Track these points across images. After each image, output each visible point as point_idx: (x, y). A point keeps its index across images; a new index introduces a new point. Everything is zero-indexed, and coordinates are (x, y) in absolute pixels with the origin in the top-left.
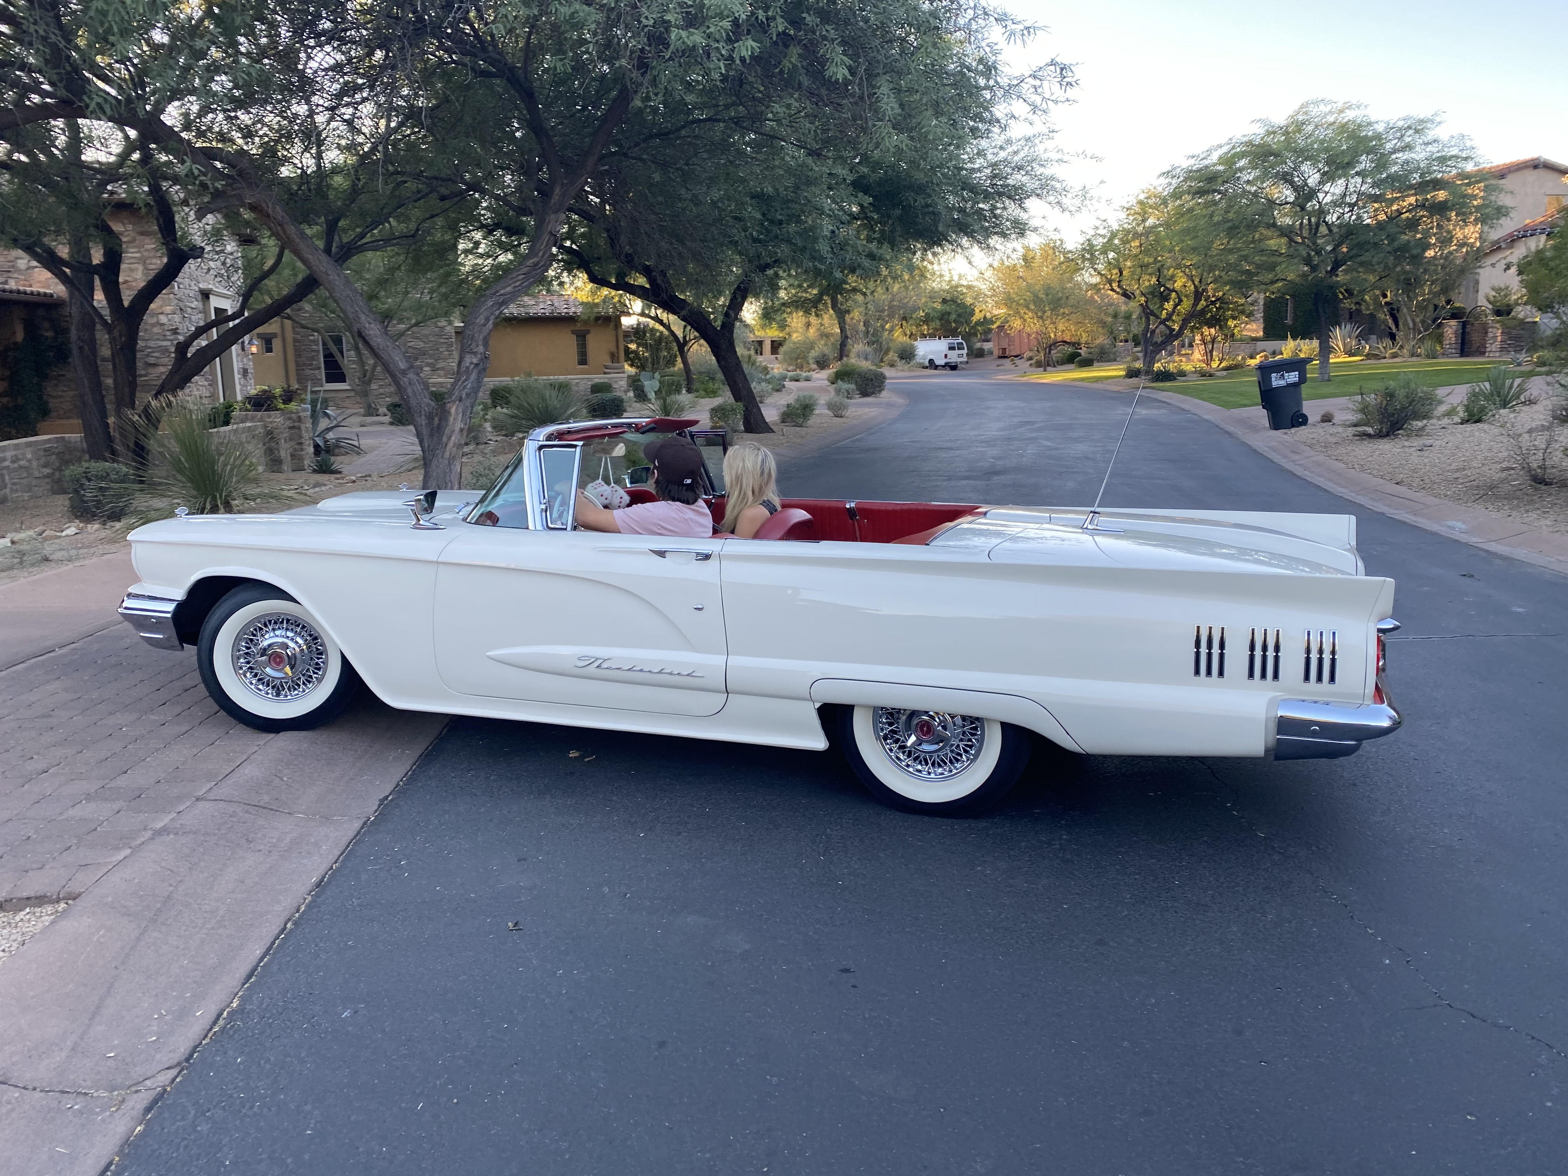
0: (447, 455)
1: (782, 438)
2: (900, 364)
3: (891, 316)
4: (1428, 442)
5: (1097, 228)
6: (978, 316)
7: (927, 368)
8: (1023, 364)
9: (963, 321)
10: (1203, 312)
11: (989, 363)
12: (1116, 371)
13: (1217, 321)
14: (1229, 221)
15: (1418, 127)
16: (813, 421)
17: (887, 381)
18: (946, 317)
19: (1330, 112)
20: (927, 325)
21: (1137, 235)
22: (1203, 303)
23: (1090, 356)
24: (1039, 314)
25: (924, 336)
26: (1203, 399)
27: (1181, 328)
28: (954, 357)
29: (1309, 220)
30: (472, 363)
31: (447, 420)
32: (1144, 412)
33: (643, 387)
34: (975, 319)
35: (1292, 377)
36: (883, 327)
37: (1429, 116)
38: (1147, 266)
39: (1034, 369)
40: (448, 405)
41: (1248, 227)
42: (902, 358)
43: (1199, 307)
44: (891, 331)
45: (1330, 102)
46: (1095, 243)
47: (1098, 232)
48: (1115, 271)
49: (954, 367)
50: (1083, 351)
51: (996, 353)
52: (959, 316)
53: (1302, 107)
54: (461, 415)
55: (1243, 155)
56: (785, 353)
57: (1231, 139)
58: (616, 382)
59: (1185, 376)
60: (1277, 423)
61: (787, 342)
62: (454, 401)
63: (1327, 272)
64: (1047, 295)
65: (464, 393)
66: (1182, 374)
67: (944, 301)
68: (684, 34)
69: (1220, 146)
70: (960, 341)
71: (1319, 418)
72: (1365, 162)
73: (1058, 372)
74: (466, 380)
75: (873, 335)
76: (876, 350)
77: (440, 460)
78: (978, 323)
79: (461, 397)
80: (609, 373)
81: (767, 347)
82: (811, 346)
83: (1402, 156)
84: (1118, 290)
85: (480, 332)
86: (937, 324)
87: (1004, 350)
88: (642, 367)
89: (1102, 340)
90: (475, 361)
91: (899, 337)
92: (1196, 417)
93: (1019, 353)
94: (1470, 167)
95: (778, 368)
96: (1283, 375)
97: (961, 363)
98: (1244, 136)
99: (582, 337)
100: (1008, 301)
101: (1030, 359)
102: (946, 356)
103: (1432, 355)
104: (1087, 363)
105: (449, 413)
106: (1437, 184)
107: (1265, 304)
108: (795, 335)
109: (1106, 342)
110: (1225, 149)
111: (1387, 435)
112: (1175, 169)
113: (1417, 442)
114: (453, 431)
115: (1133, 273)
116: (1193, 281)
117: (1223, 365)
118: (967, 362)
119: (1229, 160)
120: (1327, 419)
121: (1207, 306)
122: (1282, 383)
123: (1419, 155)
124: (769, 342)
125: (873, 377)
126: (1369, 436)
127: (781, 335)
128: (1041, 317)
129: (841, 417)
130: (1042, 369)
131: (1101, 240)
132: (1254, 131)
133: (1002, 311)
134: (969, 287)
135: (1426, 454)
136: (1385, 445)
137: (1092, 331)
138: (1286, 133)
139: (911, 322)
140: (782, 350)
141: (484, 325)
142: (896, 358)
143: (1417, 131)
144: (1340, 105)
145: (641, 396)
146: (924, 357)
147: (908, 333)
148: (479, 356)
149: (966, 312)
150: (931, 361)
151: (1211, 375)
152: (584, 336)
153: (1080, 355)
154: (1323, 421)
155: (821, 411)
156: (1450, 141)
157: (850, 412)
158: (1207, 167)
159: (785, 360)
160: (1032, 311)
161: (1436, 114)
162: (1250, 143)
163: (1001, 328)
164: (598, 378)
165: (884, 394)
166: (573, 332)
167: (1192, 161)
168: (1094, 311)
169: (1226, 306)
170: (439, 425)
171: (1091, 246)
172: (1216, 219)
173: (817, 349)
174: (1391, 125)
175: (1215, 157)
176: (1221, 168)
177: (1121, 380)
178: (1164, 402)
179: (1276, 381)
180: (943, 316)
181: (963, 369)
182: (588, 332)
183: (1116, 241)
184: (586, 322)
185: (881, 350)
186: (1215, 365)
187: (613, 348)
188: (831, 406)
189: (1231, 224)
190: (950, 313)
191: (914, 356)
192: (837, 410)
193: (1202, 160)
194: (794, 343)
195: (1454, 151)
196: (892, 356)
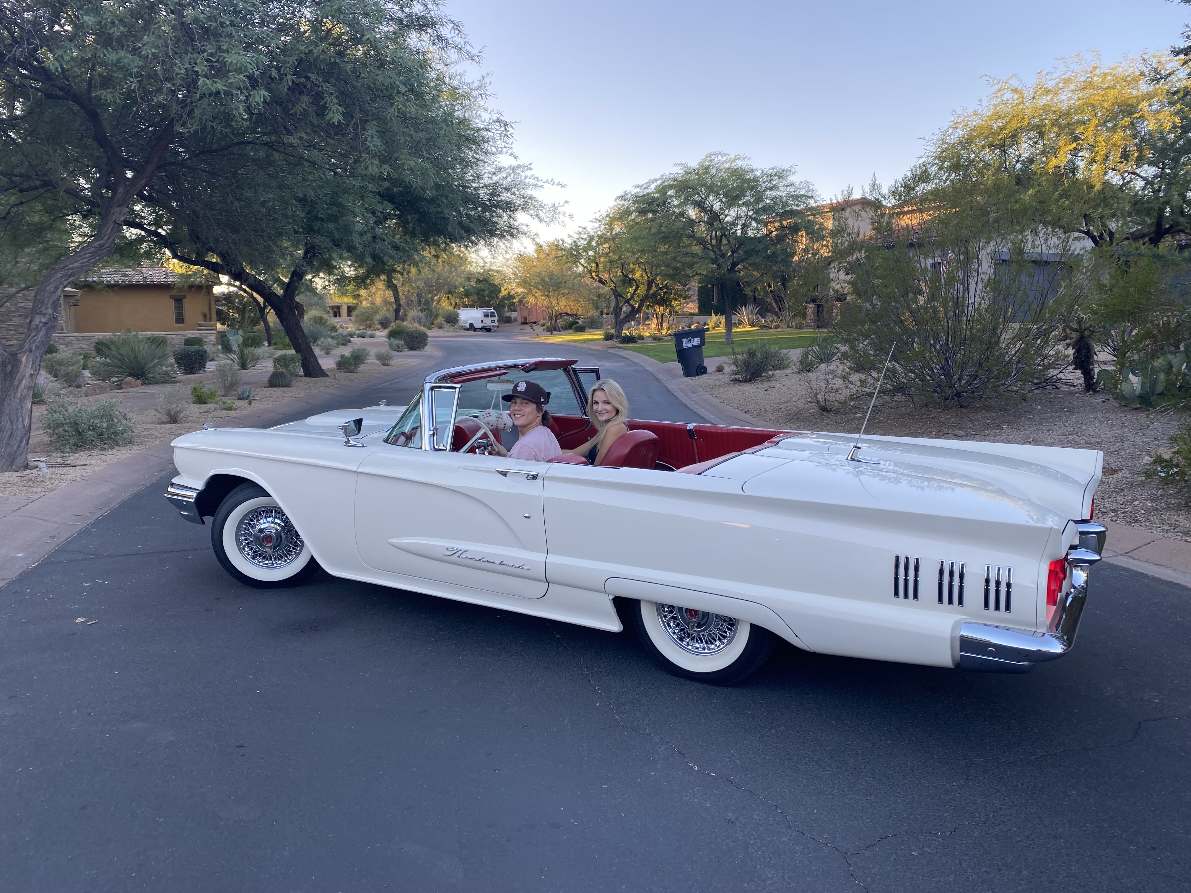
0: (19, 395)
1: (334, 381)
2: (447, 326)
3: (439, 290)
4: (772, 385)
5: (580, 233)
6: (504, 293)
7: (468, 330)
8: (538, 329)
9: (494, 296)
10: (655, 294)
11: (515, 328)
12: (597, 335)
13: (664, 302)
14: (662, 233)
15: (781, 175)
16: (362, 367)
17: (429, 339)
18: (482, 293)
19: (726, 161)
20: (468, 298)
21: (607, 240)
22: (654, 288)
23: (584, 325)
24: (546, 293)
25: (465, 306)
26: (649, 356)
27: (639, 306)
28: (488, 322)
29: (716, 233)
30: (41, 322)
31: (18, 367)
32: (608, 364)
33: (228, 340)
34: (501, 295)
35: (696, 341)
36: (432, 299)
37: (787, 168)
38: (616, 261)
39: (545, 332)
40: (20, 355)
41: (675, 237)
42: (448, 322)
43: (651, 292)
44: (439, 301)
45: (726, 154)
46: (579, 244)
47: (581, 236)
48: (594, 265)
49: (488, 330)
50: (580, 322)
51: (520, 320)
52: (491, 292)
53: (707, 156)
54: (31, 363)
55: (671, 187)
56: (357, 316)
57: (662, 176)
58: (206, 337)
59: (643, 339)
60: (688, 373)
61: (358, 308)
62: (25, 353)
63: (728, 269)
64: (551, 279)
65: (34, 345)
66: (641, 338)
67: (479, 281)
68: (208, 82)
69: (656, 180)
70: (492, 310)
71: (715, 369)
72: (748, 197)
73: (560, 335)
74: (35, 336)
75: (425, 304)
76: (427, 316)
77: (12, 400)
78: (504, 298)
79: (31, 349)
80: (202, 330)
81: (344, 311)
82: (376, 311)
83: (773, 193)
84: (595, 277)
85: (49, 297)
86: (474, 297)
87: (525, 318)
88: (231, 326)
89: (593, 313)
90: (44, 320)
91: (446, 305)
92: (641, 368)
93: (536, 321)
94: (812, 203)
95: (351, 328)
96: (690, 340)
97: (493, 326)
98: (670, 174)
99: (179, 301)
100: (524, 283)
101: (543, 325)
102: (482, 321)
103: (800, 327)
104: (581, 329)
105: (21, 362)
106: (792, 213)
107: (698, 290)
108: (364, 303)
109: (595, 314)
110: (659, 182)
111: (750, 380)
112: (627, 194)
113: (766, 385)
114: (25, 376)
115: (605, 267)
116: (646, 273)
117: (669, 332)
118: (498, 327)
119: (663, 190)
120: (720, 370)
121: (657, 291)
122: (690, 345)
123: (782, 192)
124: (346, 307)
125: (418, 335)
126: (740, 381)
127: (354, 302)
128: (548, 296)
129: (388, 365)
130: (549, 333)
131: (583, 242)
132: (677, 171)
133: (520, 290)
134: (498, 272)
135: (769, 392)
136: (748, 388)
137: (585, 306)
138: (698, 174)
139: (456, 295)
140: (354, 313)
141: (54, 292)
142: (443, 322)
143: (780, 177)
144: (733, 157)
145: (227, 348)
146: (465, 322)
147: (454, 303)
148: (48, 316)
149: (495, 289)
150: (471, 325)
151: (660, 339)
152: (181, 300)
153: (577, 323)
154: (718, 371)
155: (372, 360)
156: (800, 185)
157: (394, 362)
158: (648, 194)
159: (357, 321)
160: (540, 290)
161: (791, 167)
162: (675, 179)
163: (521, 302)
164: (191, 334)
165: (427, 348)
166: (171, 297)
167: (638, 190)
168: (586, 292)
169: (669, 291)
170: (11, 371)
171: (577, 246)
172: (653, 230)
173: (381, 313)
174: (765, 172)
175: (653, 186)
176: (656, 195)
177: (601, 342)
178: (624, 358)
179: (686, 344)
180: (479, 292)
181: (495, 331)
182: (185, 297)
183: (593, 243)
184: (180, 290)
185: (431, 316)
186: (664, 332)
187: (206, 310)
188: (380, 357)
189: (663, 235)
190: (483, 290)
191: (457, 321)
192: (384, 360)
193: (645, 188)
194: (364, 308)
195: (803, 192)
196: (440, 320)
